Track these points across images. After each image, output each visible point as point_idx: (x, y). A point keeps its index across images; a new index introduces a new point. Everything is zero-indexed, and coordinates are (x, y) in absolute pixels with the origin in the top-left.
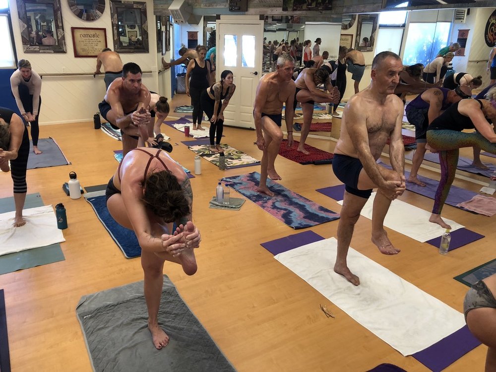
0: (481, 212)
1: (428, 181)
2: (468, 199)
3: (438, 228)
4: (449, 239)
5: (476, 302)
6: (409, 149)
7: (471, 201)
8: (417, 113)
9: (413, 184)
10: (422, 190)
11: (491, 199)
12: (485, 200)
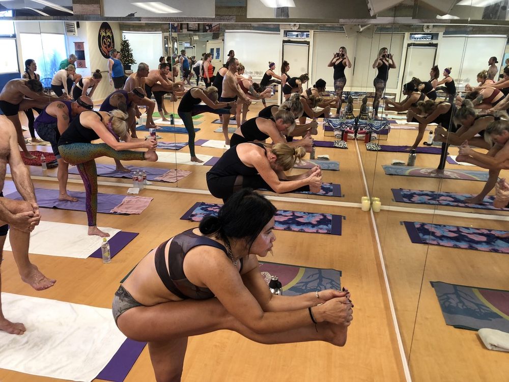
0: (132, 212)
1: (79, 195)
2: (118, 203)
3: (98, 239)
4: (108, 247)
5: (121, 308)
6: (54, 166)
7: (122, 204)
8: (47, 128)
9: (64, 202)
10: (76, 206)
11: (138, 198)
12: (133, 200)
